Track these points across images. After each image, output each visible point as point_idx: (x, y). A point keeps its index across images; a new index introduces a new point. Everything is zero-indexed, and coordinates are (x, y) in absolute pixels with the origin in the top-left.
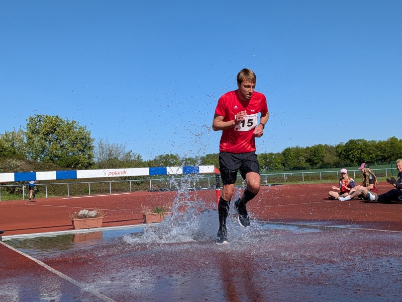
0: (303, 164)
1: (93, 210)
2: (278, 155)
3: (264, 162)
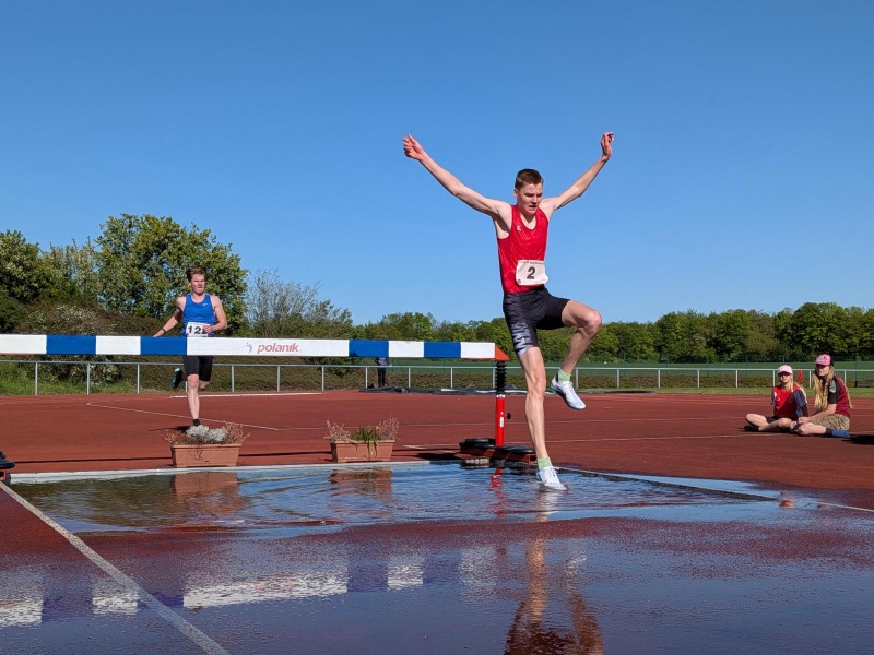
0: (702, 350)
1: (220, 427)
2: (650, 327)
3: (617, 341)
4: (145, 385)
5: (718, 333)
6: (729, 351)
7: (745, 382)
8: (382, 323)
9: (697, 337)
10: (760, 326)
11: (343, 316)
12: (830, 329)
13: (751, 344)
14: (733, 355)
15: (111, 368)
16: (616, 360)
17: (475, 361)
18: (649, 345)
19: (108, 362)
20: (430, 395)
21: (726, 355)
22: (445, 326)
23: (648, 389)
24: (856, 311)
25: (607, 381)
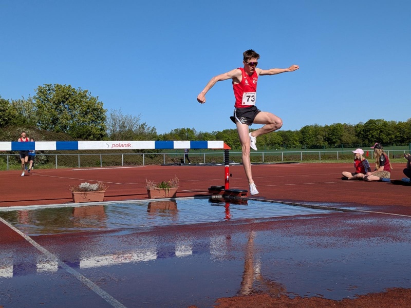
0: (322, 144)
2: (297, 132)
3: (282, 139)
4: (60, 165)
5: (329, 134)
6: (334, 143)
7: (342, 157)
8: (171, 133)
9: (319, 136)
10: (348, 131)
11: (152, 130)
12: (381, 131)
13: (344, 139)
14: (336, 144)
15: (43, 157)
16: (281, 148)
17: (215, 150)
18: (296, 141)
19: (42, 154)
20: (194, 166)
21: (333, 145)
22: (201, 134)
23: (297, 161)
24: (393, 122)
25: (277, 158)
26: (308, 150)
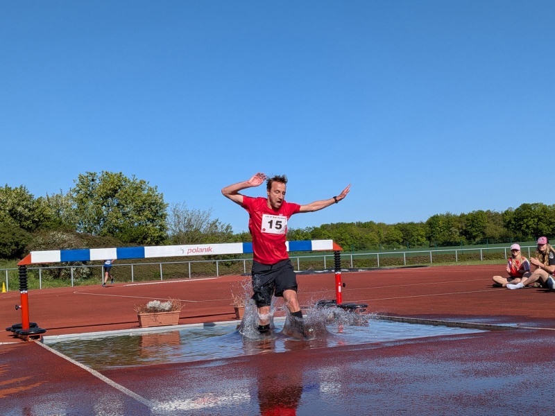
0: (457, 238)
1: (167, 301)
2: (422, 225)
3: (402, 235)
5: (466, 226)
6: (474, 237)
7: (487, 257)
9: (453, 229)
10: (494, 221)
11: (227, 229)
12: (540, 220)
13: (489, 232)
14: (477, 239)
15: (84, 268)
16: (402, 247)
18: (422, 237)
21: (473, 240)
22: (291, 232)
23: (424, 265)
25: (398, 261)
26: (438, 248)
